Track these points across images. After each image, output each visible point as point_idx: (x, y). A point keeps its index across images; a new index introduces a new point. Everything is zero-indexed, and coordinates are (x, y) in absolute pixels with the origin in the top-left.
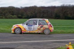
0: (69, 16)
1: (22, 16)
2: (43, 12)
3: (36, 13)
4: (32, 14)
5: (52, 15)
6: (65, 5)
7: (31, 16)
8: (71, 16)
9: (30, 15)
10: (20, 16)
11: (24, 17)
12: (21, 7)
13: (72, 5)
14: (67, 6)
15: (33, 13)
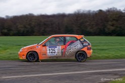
0: (89, 29)
1: (8, 31)
2: (45, 24)
3: (32, 25)
4: (25, 27)
5: (59, 29)
6: (81, 12)
7: (24, 31)
8: (91, 30)
9: (22, 29)
10: (6, 31)
11: (12, 32)
12: (7, 16)
13: (94, 11)
14: (85, 12)
15: (27, 26)
